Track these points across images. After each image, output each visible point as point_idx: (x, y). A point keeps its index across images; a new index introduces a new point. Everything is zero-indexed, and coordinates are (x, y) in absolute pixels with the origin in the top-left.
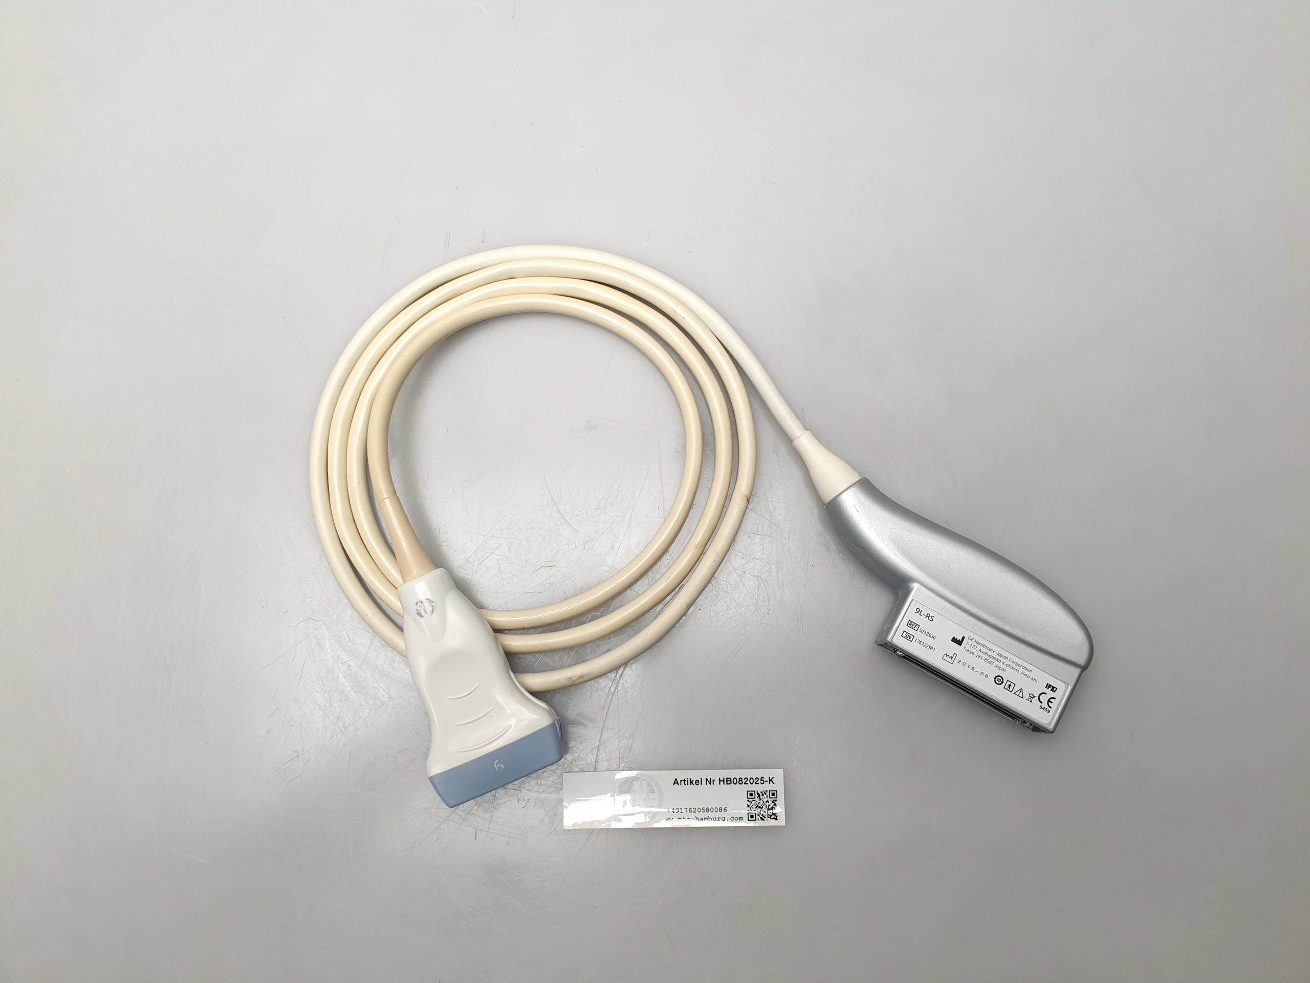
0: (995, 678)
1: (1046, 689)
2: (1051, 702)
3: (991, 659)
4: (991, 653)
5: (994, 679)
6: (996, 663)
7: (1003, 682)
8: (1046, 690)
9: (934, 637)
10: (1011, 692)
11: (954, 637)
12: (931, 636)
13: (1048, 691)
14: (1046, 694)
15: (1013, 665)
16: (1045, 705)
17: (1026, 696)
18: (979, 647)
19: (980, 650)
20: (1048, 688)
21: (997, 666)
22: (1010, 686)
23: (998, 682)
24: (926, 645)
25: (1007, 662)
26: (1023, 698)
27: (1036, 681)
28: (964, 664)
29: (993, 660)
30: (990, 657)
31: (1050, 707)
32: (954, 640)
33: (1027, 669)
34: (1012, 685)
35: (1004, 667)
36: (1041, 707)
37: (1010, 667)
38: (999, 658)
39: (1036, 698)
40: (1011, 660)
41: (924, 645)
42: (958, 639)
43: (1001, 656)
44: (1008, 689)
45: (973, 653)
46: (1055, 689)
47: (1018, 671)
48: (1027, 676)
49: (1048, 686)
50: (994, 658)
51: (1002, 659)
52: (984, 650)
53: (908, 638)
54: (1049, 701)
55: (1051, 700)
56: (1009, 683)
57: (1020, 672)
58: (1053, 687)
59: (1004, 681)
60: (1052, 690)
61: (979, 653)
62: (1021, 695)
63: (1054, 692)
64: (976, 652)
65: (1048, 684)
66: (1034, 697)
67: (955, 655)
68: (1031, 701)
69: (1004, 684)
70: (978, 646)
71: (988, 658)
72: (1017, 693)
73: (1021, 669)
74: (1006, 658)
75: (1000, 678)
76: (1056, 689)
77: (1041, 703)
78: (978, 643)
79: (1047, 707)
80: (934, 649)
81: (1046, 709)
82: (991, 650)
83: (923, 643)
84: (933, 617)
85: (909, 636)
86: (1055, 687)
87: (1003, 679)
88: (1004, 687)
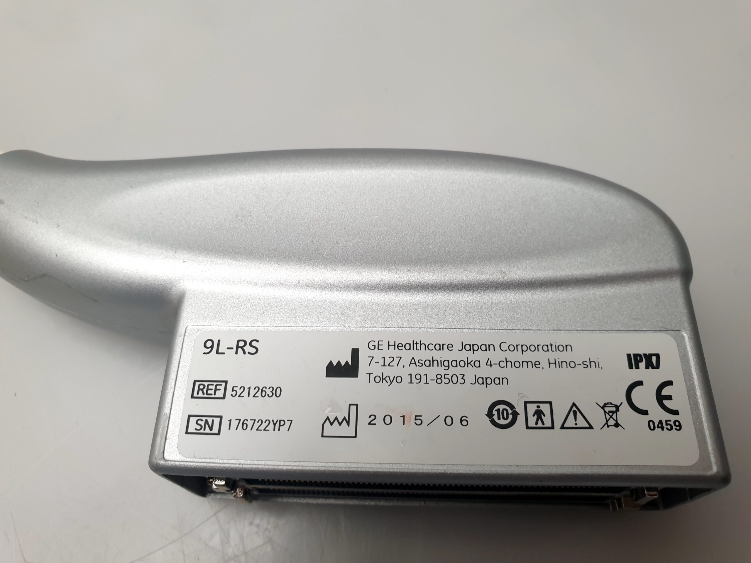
0: (490, 414)
1: (634, 370)
2: (669, 398)
3: (452, 371)
4: (439, 355)
6: (470, 372)
7: (515, 414)
8: (635, 375)
9: (276, 392)
10: (553, 427)
12: (269, 392)
13: (642, 372)
14: (641, 383)
15: (517, 356)
16: (657, 413)
17: (597, 417)
18: (407, 355)
19: (413, 361)
20: (637, 367)
21: (477, 380)
22: (539, 414)
23: (502, 422)
24: (262, 427)
25: (496, 356)
26: (591, 427)
27: (597, 365)
28: (388, 420)
29: (458, 371)
30: (449, 364)
31: (676, 413)
32: (334, 370)
33: (557, 348)
34: (545, 408)
35: (495, 372)
36: (652, 426)
37: (513, 364)
38: (472, 356)
39: (625, 408)
40: (505, 347)
41: (257, 425)
42: (343, 364)
43: (472, 348)
44: (540, 424)
45: (396, 379)
46: (654, 359)
47: (536, 364)
48: (568, 364)
49: (634, 361)
50: (458, 364)
51: (480, 355)
52: (423, 355)
53: (207, 430)
54: (661, 398)
55: (665, 392)
56: (532, 408)
57: (544, 364)
58: (649, 357)
59: (517, 410)
60: (649, 365)
61: (414, 370)
62: (581, 422)
63: (658, 367)
64: (404, 371)
65: (629, 356)
66: (617, 407)
67: (353, 408)
68: (617, 425)
69: (521, 418)
70: (403, 353)
71: (441, 370)
72: (570, 422)
73: (542, 356)
74: (488, 347)
75: (501, 407)
76: (658, 356)
77: (646, 413)
78: (398, 346)
79: (665, 416)
80: (288, 423)
81: (668, 423)
82: (441, 347)
83: (250, 423)
84: (254, 344)
85: (206, 422)
86: (651, 355)
87: (512, 407)
88: (528, 427)
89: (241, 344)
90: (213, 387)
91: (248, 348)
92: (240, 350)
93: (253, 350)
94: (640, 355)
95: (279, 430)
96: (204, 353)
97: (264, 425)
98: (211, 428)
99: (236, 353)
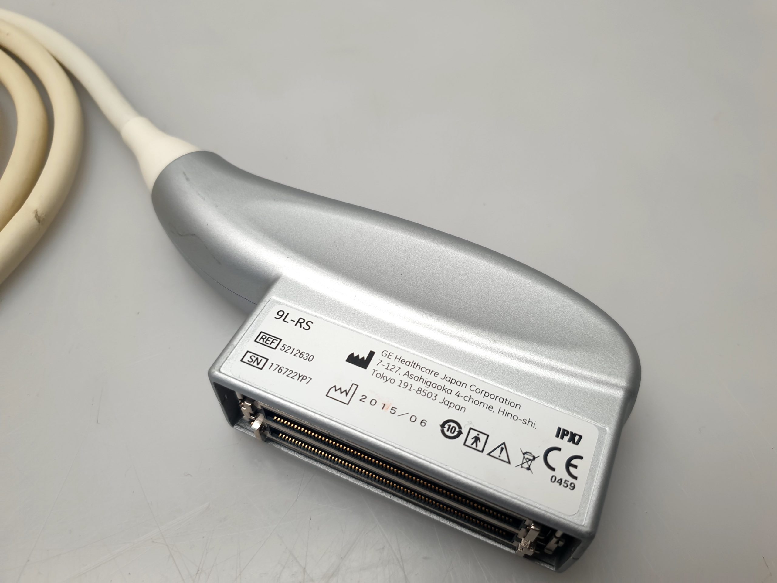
0: (443, 426)
1: (559, 439)
2: (576, 467)
3: (430, 389)
4: (426, 376)
5: (440, 428)
6: (442, 395)
7: (460, 433)
8: (558, 443)
9: (310, 358)
10: (482, 451)
11: (353, 354)
12: (305, 356)
13: (564, 443)
14: (559, 449)
15: (479, 397)
16: (561, 473)
17: (517, 458)
18: (405, 368)
19: (407, 374)
20: (562, 438)
21: (444, 401)
22: (477, 439)
23: (449, 434)
24: (292, 374)
25: (464, 392)
26: (509, 462)
27: (533, 425)
28: (374, 403)
29: (435, 391)
30: (430, 384)
31: (576, 478)
32: (353, 359)
33: (510, 403)
34: (483, 438)
35: (459, 401)
36: (553, 479)
37: (474, 401)
38: (448, 386)
39: (540, 460)
40: (473, 388)
41: (288, 373)
42: (360, 357)
43: (451, 381)
44: (474, 446)
45: (392, 380)
46: (577, 438)
47: (490, 408)
48: (513, 417)
49: (562, 433)
50: (436, 386)
51: (455, 388)
52: (416, 372)
53: (255, 364)
54: (569, 464)
55: (574, 462)
56: (473, 434)
57: (496, 409)
58: (573, 435)
59: (463, 431)
60: (572, 440)
61: (405, 379)
62: (504, 456)
63: (577, 443)
64: (398, 377)
65: (559, 429)
66: (534, 458)
67: (354, 387)
68: (528, 469)
69: (462, 437)
70: (403, 366)
71: (423, 386)
72: (496, 453)
73: (496, 404)
74: (462, 384)
75: (453, 424)
76: (581, 437)
77: (553, 469)
78: (402, 361)
79: (566, 477)
80: (308, 379)
81: (566, 482)
82: (430, 372)
83: (284, 370)
84: (309, 323)
85: (257, 359)
86: (576, 435)
87: (460, 427)
88: (465, 444)
89: (301, 321)
90: (271, 340)
91: (304, 325)
92: (299, 324)
93: (307, 327)
94: (568, 432)
95: (301, 381)
96: (275, 318)
97: (293, 375)
98: (258, 364)
99: (296, 325)
